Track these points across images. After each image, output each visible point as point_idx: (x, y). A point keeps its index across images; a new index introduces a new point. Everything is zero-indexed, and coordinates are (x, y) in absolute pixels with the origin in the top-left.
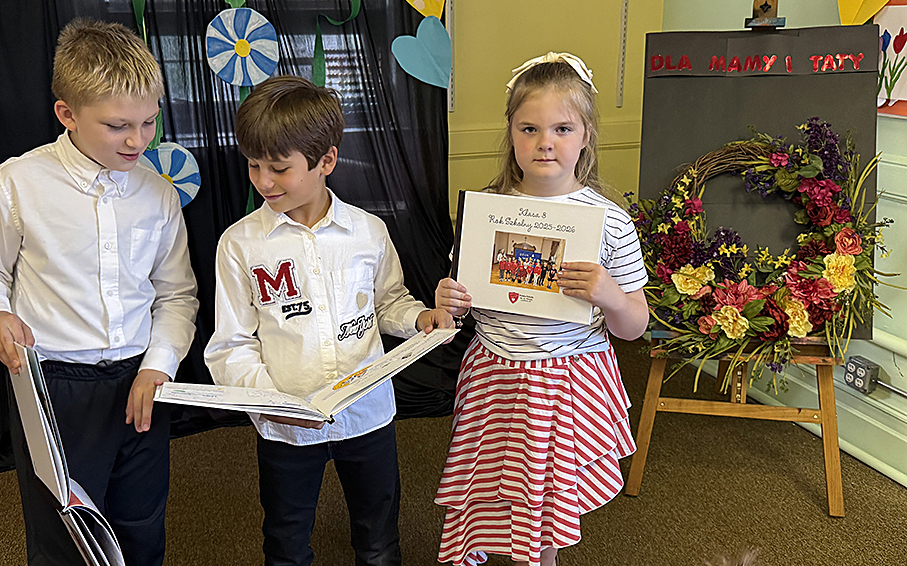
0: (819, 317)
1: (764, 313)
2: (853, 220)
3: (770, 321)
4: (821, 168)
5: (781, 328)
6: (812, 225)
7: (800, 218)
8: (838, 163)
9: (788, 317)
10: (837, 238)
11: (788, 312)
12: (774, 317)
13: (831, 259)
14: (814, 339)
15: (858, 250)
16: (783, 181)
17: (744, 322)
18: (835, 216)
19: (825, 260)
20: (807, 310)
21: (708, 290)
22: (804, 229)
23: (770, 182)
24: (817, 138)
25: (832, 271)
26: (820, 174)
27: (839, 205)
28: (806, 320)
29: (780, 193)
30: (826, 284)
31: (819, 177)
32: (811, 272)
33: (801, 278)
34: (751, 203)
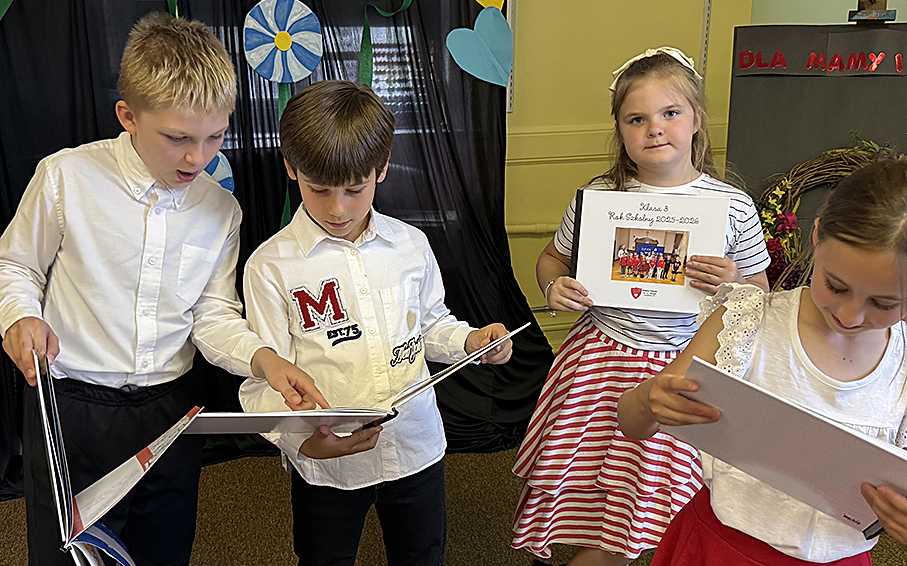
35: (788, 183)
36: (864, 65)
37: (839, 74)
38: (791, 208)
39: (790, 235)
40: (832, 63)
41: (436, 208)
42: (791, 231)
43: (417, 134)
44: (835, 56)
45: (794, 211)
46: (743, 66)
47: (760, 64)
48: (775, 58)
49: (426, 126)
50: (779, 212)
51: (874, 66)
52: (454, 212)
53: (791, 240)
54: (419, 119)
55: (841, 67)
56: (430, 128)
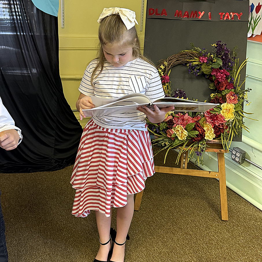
0: (218, 131)
1: (195, 129)
2: (235, 88)
3: (197, 133)
4: (221, 64)
5: (202, 136)
6: (217, 90)
7: (212, 86)
8: (229, 62)
9: (204, 131)
10: (227, 96)
11: (205, 129)
12: (199, 131)
13: (224, 106)
14: (216, 141)
15: (236, 102)
16: (205, 69)
17: (186, 133)
18: (227, 86)
19: (222, 106)
20: (213, 128)
21: (171, 117)
22: (213, 91)
23: (199, 69)
24: (220, 50)
25: (224, 111)
26: (221, 67)
27: (229, 81)
28: (213, 132)
29: (203, 75)
30: (222, 116)
31: (220, 68)
32: (215, 111)
33: (211, 114)
34: (191, 78)
35: (166, 63)
36: (196, 16)
37: (187, 19)
38: (168, 74)
39: (167, 84)
40: (185, 15)
41: (26, 67)
42: (167, 83)
43: (17, 34)
44: (186, 12)
45: (168, 75)
46: (150, 14)
47: (157, 14)
48: (163, 12)
49: (21, 32)
50: (162, 75)
51: (201, 16)
52: (35, 69)
53: (168, 86)
54: (18, 29)
55: (188, 17)
56: (23, 33)
